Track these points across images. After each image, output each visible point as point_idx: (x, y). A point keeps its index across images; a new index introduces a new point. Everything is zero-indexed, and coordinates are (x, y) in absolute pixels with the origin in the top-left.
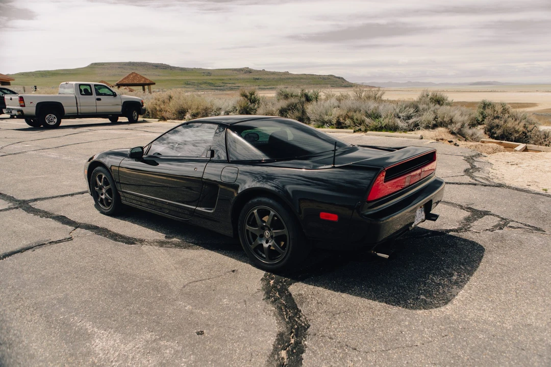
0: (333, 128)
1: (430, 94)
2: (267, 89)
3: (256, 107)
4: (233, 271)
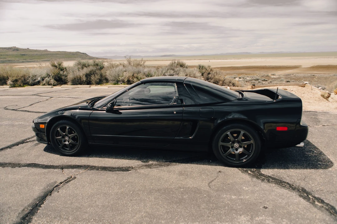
0: (125, 84)
1: (176, 61)
2: (33, 61)
3: (65, 73)
4: (220, 172)
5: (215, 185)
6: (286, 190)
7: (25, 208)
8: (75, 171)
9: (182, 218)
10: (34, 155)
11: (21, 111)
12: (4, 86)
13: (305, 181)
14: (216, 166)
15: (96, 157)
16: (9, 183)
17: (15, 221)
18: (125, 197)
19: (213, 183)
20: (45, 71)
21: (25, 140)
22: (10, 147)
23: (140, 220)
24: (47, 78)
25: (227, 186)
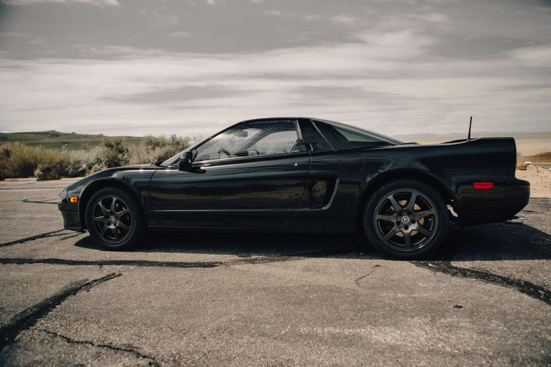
3: (125, 157)
4: (377, 266)
5: (367, 282)
6: (496, 284)
7: (29, 309)
8: (121, 268)
9: (303, 322)
10: (58, 250)
11: (49, 203)
12: (29, 179)
13: (530, 273)
14: (371, 259)
15: (160, 251)
16: (9, 280)
17: (7, 323)
18: (203, 298)
19: (364, 280)
20: (94, 153)
21: (47, 234)
22: (21, 241)
23: (226, 324)
24: (96, 165)
25: (389, 283)
